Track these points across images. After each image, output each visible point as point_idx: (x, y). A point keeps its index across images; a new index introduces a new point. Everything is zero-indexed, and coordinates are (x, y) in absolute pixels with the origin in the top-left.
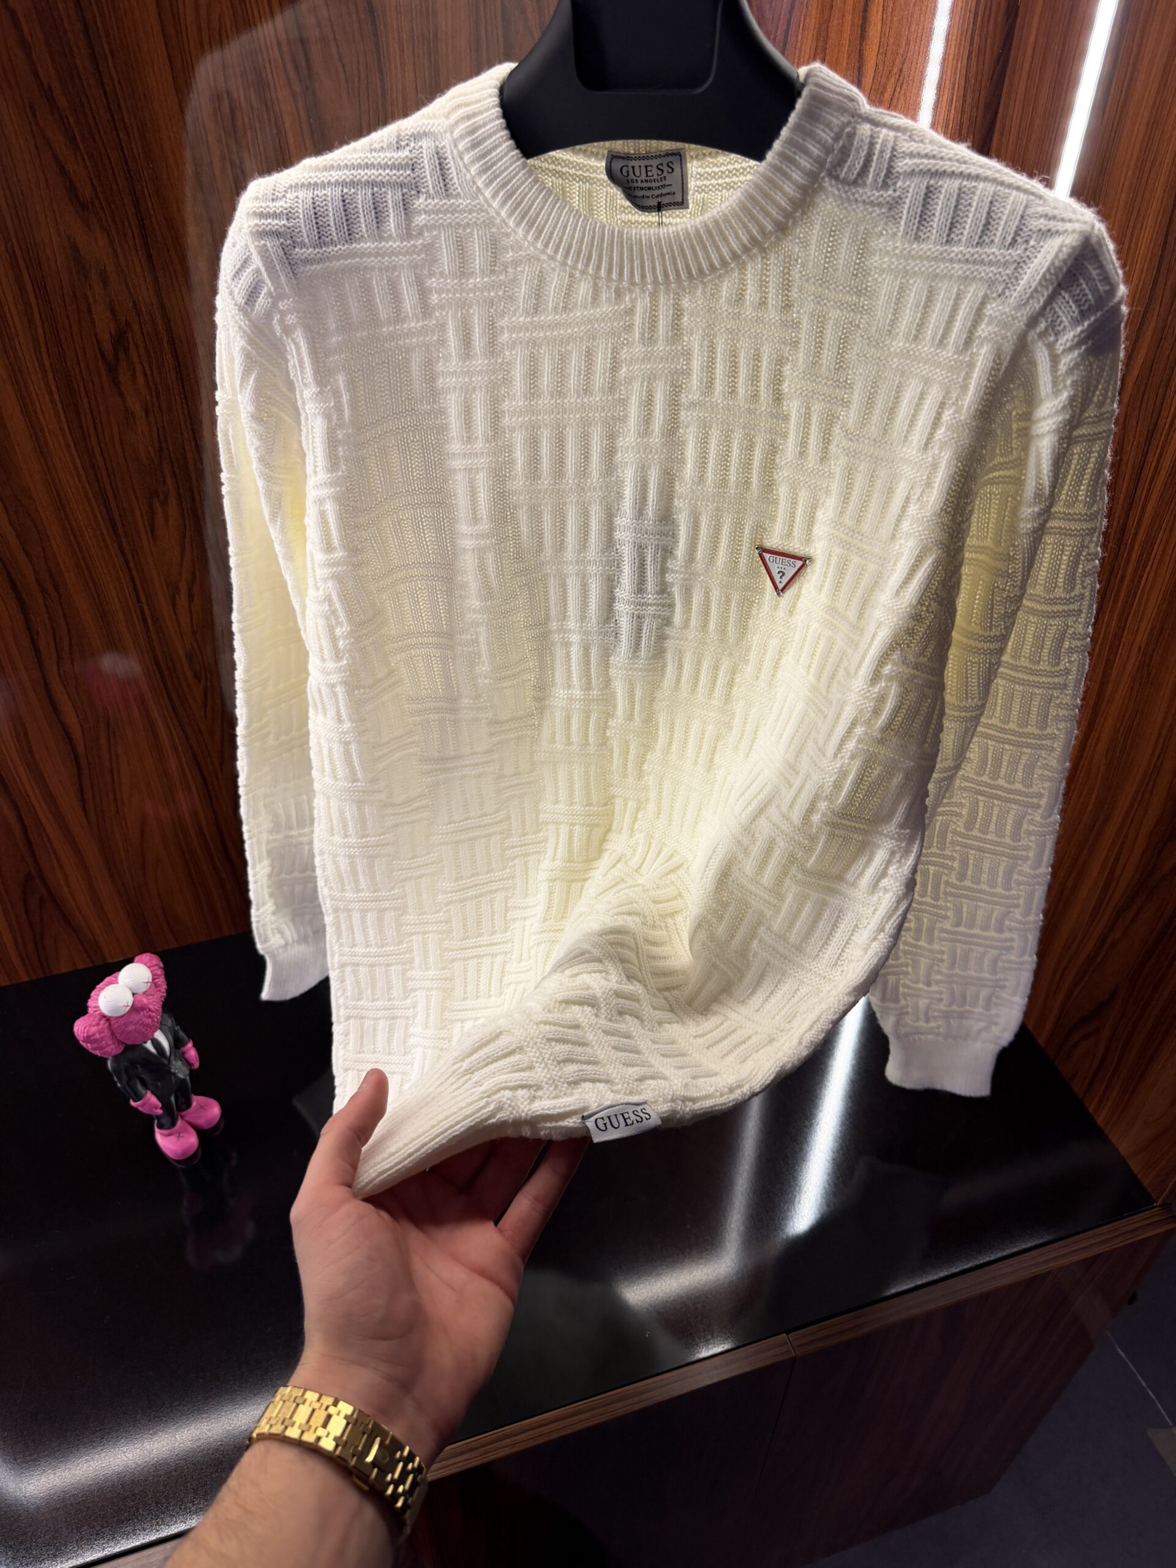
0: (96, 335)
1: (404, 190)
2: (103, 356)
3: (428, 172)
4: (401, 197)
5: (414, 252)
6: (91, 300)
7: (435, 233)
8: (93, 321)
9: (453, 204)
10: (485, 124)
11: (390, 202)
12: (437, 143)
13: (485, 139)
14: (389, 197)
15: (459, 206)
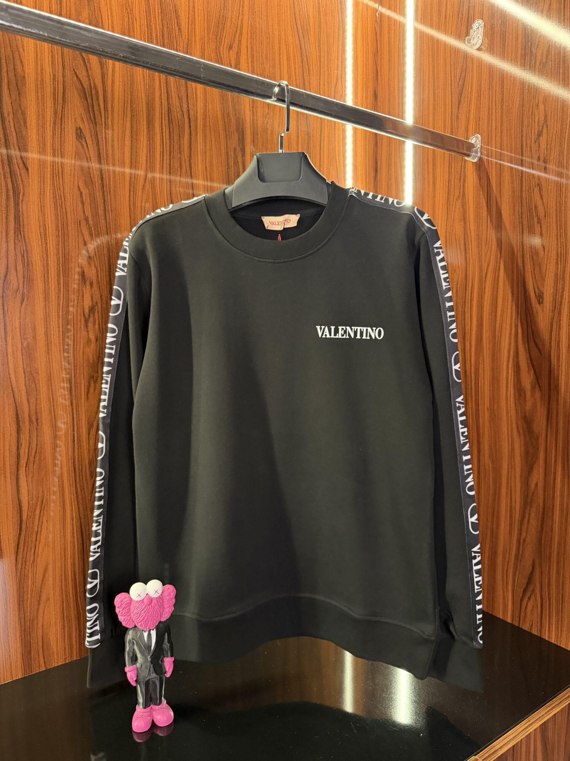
0: (83, 305)
2: (84, 315)
6: (84, 292)
8: (83, 300)
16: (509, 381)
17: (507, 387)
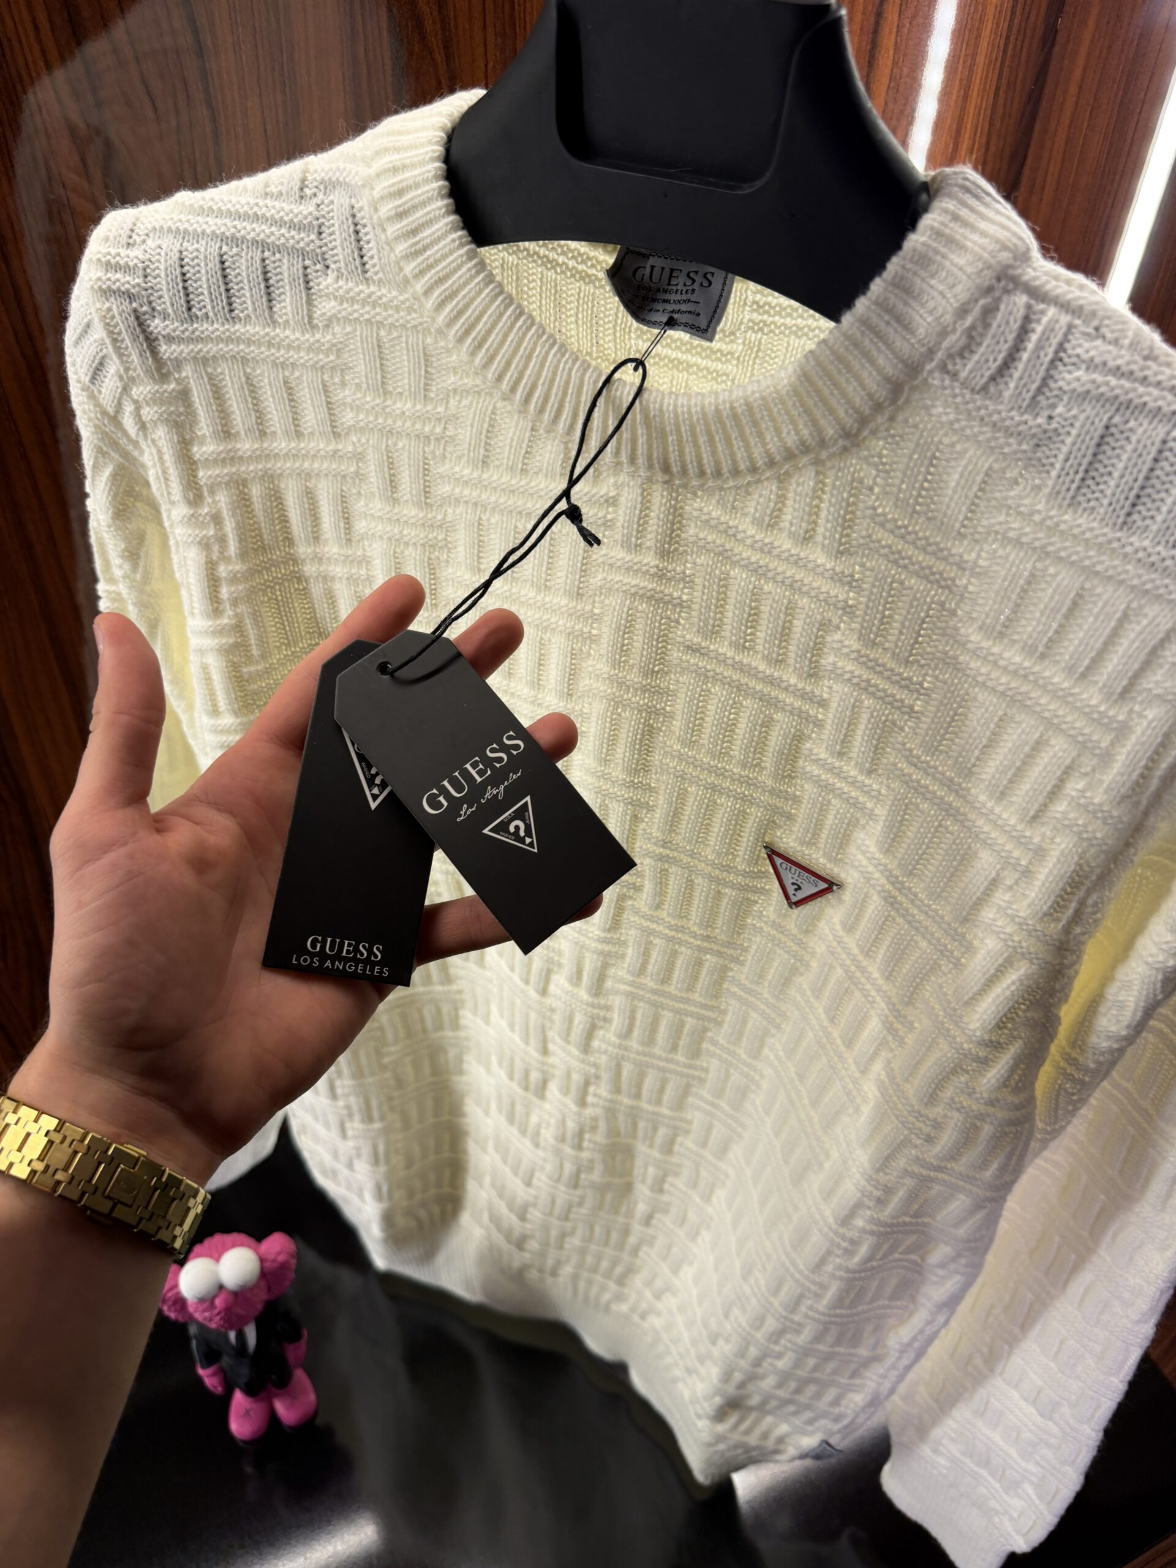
1: (307, 262)
3: (338, 243)
4: (301, 271)
5: (318, 351)
7: (349, 329)
9: (372, 293)
10: (417, 186)
11: (286, 275)
12: (353, 201)
13: (415, 208)
14: (285, 267)
15: (380, 298)
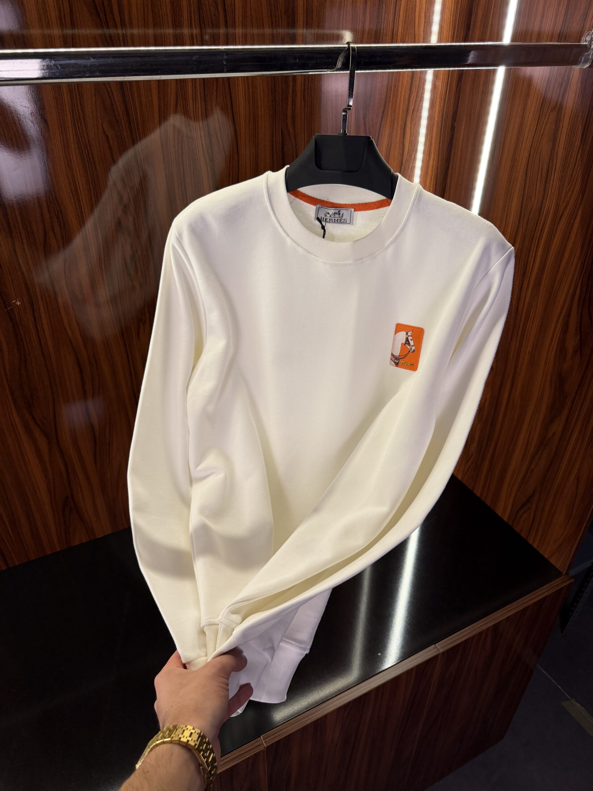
16: (555, 336)
17: (552, 340)
